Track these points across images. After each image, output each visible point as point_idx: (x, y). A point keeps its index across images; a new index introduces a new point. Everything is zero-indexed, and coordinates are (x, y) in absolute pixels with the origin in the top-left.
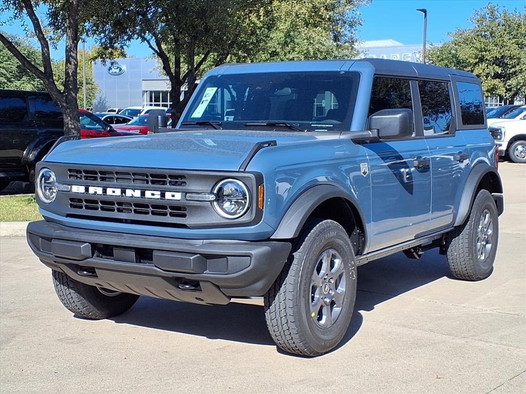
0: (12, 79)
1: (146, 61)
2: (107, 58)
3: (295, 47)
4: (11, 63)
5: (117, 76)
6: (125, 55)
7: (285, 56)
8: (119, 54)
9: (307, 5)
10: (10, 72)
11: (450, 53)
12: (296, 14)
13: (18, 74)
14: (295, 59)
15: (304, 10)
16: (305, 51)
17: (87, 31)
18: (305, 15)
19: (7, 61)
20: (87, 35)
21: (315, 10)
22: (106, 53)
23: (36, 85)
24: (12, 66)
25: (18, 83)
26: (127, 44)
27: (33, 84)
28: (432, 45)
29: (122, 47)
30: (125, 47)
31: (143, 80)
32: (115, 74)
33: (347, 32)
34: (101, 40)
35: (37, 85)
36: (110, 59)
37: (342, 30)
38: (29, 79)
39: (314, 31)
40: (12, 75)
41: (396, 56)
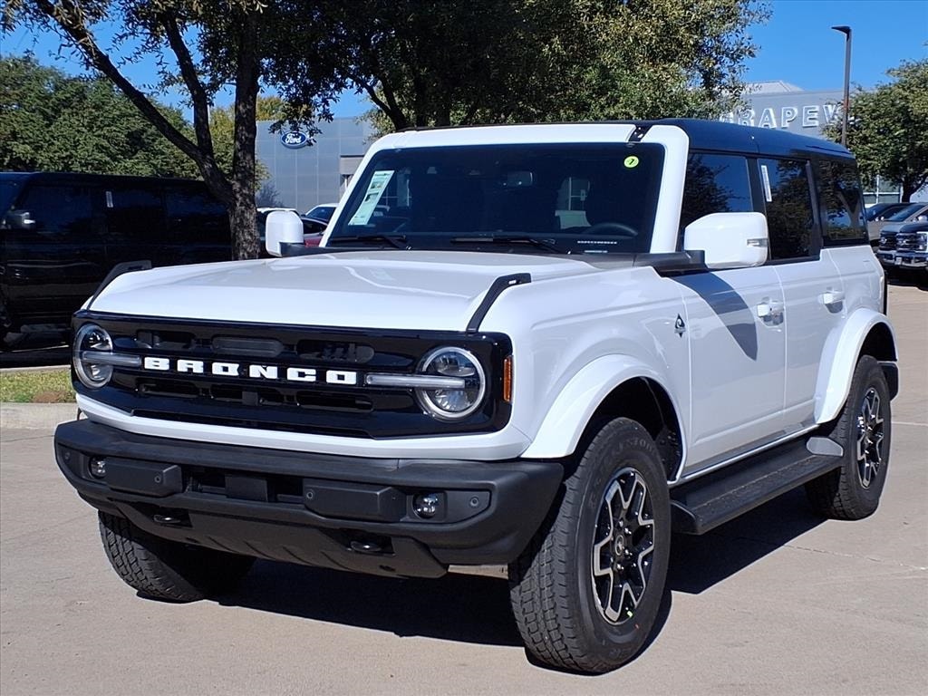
0: (119, 156)
1: (357, 124)
2: (300, 122)
3: (620, 96)
4: (117, 130)
5: (296, 150)
6: (331, 115)
7: (601, 111)
8: (319, 115)
9: (655, 23)
10: (116, 145)
11: (893, 105)
12: (636, 38)
13: (128, 147)
14: (620, 117)
15: (649, 32)
16: (638, 103)
17: (266, 73)
18: (651, 39)
19: (109, 126)
20: (266, 80)
21: (669, 30)
22: (297, 111)
23: (159, 166)
24: (119, 134)
25: (129, 163)
26: (334, 96)
27: (153, 164)
28: (860, 90)
29: (325, 101)
30: (330, 101)
31: (342, 156)
32: (294, 147)
33: (725, 70)
34: (288, 89)
35: (162, 165)
36: (305, 123)
37: (716, 67)
38: (147, 155)
39: (664, 69)
40: (119, 150)
41: (792, 110)
